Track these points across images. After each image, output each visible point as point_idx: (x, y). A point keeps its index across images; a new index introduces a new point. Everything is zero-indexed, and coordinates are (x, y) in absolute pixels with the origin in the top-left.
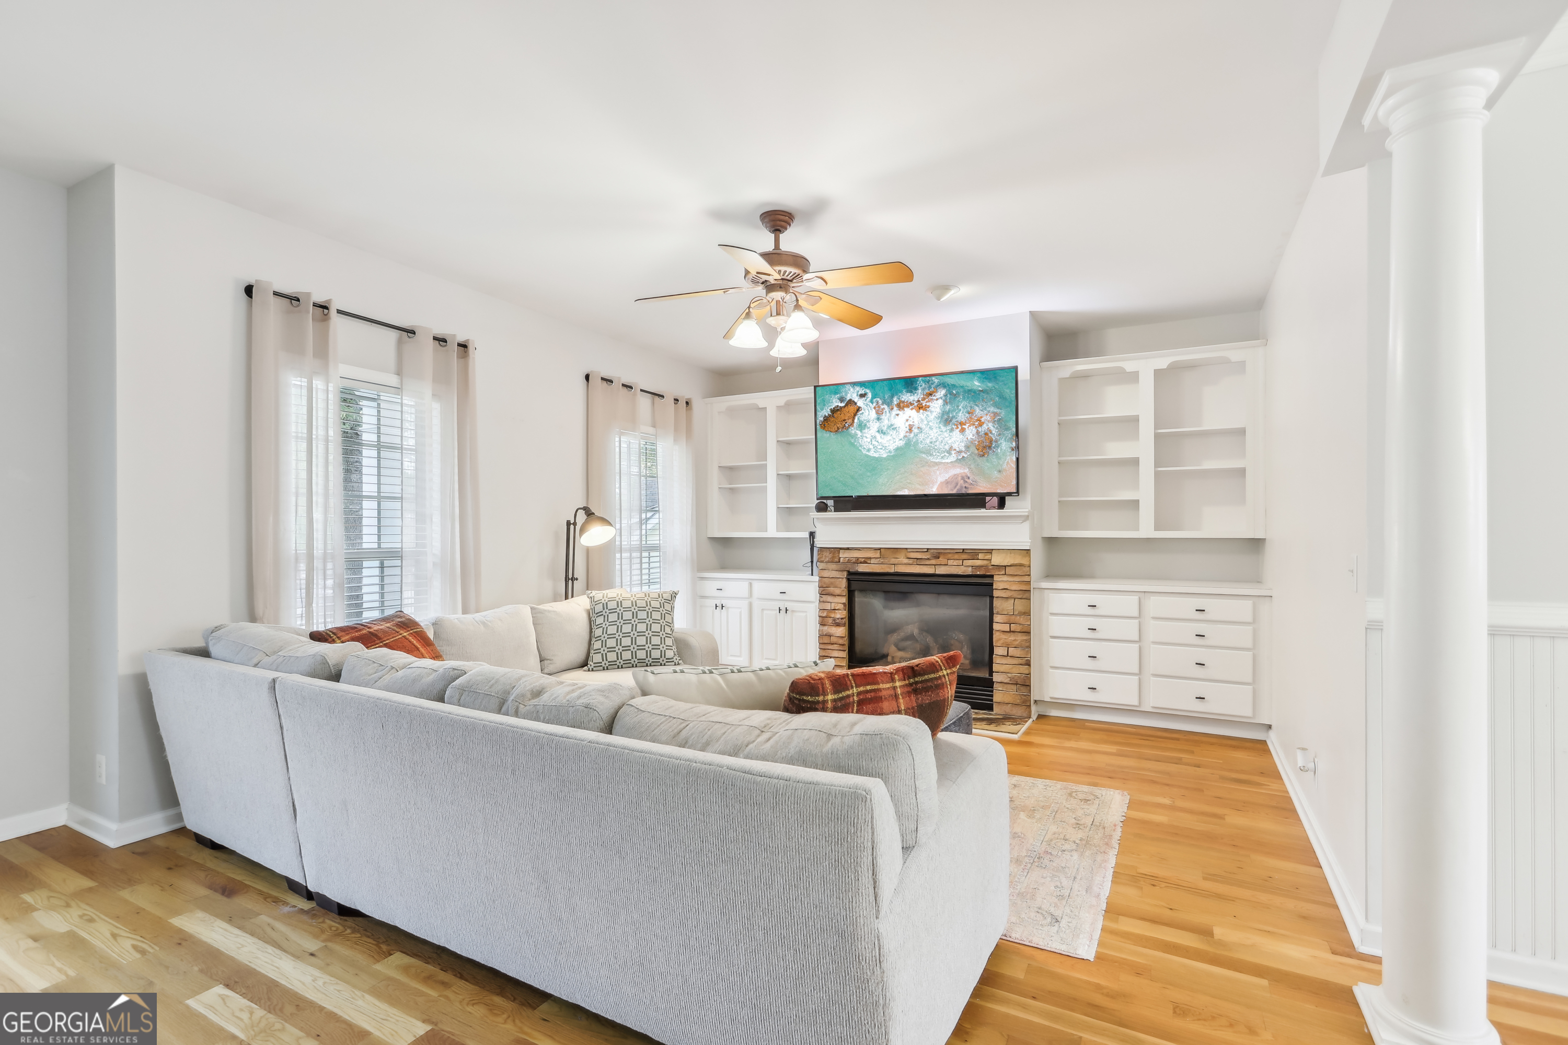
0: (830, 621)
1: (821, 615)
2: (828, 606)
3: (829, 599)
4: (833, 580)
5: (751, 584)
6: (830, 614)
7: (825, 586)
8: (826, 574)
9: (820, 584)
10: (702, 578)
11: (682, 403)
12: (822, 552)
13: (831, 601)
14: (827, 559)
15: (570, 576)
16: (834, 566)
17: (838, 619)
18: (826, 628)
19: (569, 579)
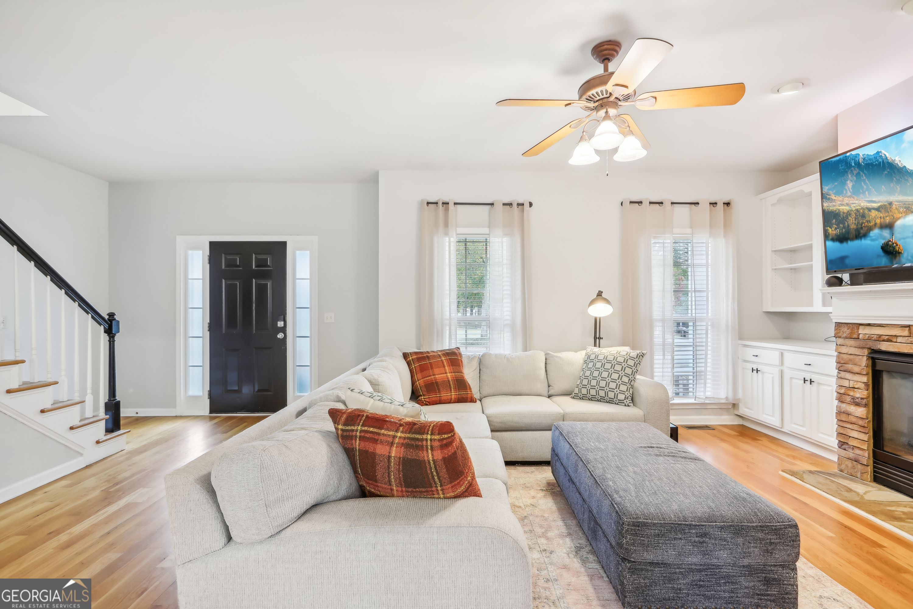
0: (848, 399)
1: (839, 391)
2: (846, 384)
3: (848, 376)
4: (852, 357)
5: (782, 354)
6: (848, 392)
7: (842, 362)
8: (844, 350)
9: (838, 360)
10: (745, 346)
11: (720, 206)
12: (840, 327)
13: (849, 378)
14: (845, 335)
15: (598, 336)
16: (852, 342)
17: (858, 398)
18: (844, 405)
19: (596, 338)
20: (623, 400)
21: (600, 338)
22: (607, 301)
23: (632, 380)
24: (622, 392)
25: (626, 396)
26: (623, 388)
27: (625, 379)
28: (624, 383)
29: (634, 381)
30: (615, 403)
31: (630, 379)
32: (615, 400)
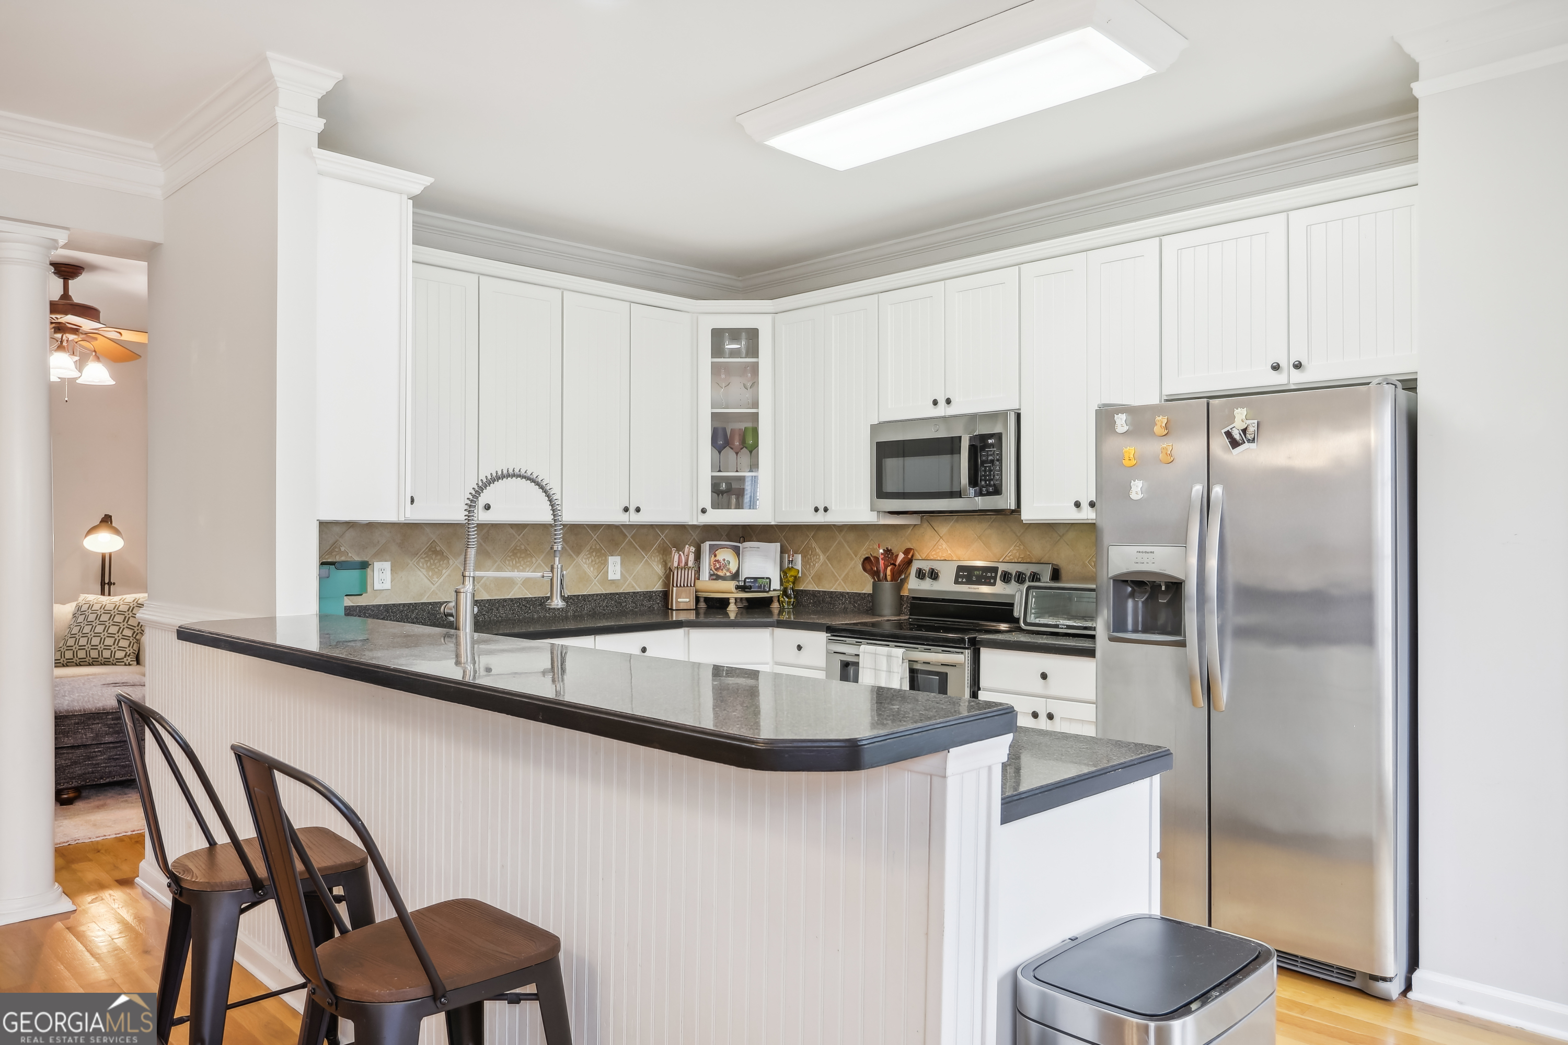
15: (107, 581)
19: (105, 584)
20: (123, 659)
21: (110, 584)
22: (117, 532)
23: (137, 633)
24: (122, 649)
25: (127, 653)
26: (124, 643)
27: (128, 632)
28: (125, 638)
29: (142, 634)
30: (112, 663)
31: (134, 632)
32: (111, 660)
